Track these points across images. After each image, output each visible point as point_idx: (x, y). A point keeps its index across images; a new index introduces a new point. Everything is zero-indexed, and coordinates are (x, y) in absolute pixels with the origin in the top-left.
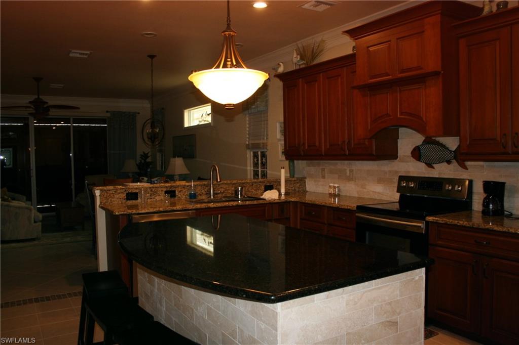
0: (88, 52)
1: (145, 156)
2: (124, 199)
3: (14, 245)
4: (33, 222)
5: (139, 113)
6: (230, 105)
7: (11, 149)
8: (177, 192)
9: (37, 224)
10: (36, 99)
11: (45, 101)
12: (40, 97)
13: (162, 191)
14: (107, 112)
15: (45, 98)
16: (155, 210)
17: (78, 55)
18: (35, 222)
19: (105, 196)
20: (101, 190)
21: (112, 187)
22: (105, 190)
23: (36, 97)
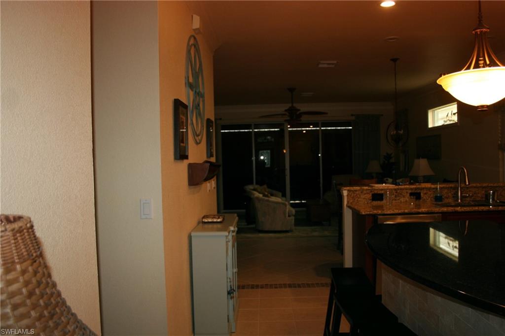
0: (335, 62)
1: (388, 157)
2: (370, 200)
3: (271, 235)
4: (287, 215)
5: (382, 115)
6: (483, 106)
7: (269, 151)
8: (422, 194)
9: (291, 218)
10: (290, 107)
11: (298, 108)
12: (295, 105)
13: (407, 192)
14: (352, 115)
15: (297, 106)
16: (400, 212)
17: (326, 66)
18: (289, 216)
19: (352, 196)
20: (348, 190)
21: (358, 188)
22: (352, 191)
23: (290, 105)
